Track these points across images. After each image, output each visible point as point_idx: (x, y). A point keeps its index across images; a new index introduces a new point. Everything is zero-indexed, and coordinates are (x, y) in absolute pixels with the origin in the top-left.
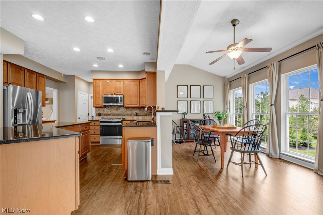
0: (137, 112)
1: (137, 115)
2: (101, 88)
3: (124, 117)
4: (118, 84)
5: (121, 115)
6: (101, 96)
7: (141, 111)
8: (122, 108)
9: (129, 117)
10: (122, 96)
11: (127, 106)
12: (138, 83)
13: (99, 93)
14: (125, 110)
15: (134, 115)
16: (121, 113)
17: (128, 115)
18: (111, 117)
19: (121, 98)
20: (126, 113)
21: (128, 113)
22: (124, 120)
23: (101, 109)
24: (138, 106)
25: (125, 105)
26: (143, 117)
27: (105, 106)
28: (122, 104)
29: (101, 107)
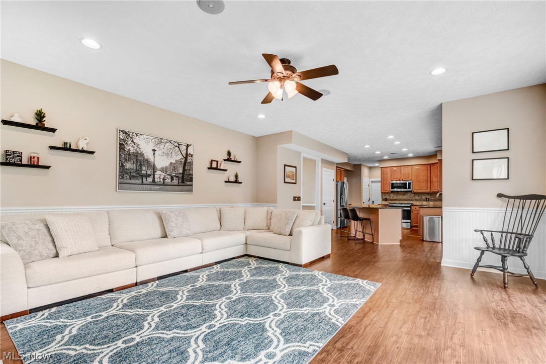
0: (427, 197)
1: (428, 200)
2: (389, 176)
3: (412, 202)
4: (406, 171)
5: (408, 200)
6: (388, 183)
7: (432, 196)
8: (410, 193)
9: (418, 202)
10: (411, 181)
11: (415, 191)
12: (429, 168)
13: (387, 180)
14: (413, 195)
15: (424, 200)
16: (408, 198)
17: (416, 200)
18: (397, 202)
19: (409, 183)
20: (414, 198)
21: (417, 198)
22: (412, 205)
23: (387, 195)
24: (429, 191)
25: (413, 190)
26: (435, 202)
27: (392, 192)
28: (411, 190)
29: (388, 193)
